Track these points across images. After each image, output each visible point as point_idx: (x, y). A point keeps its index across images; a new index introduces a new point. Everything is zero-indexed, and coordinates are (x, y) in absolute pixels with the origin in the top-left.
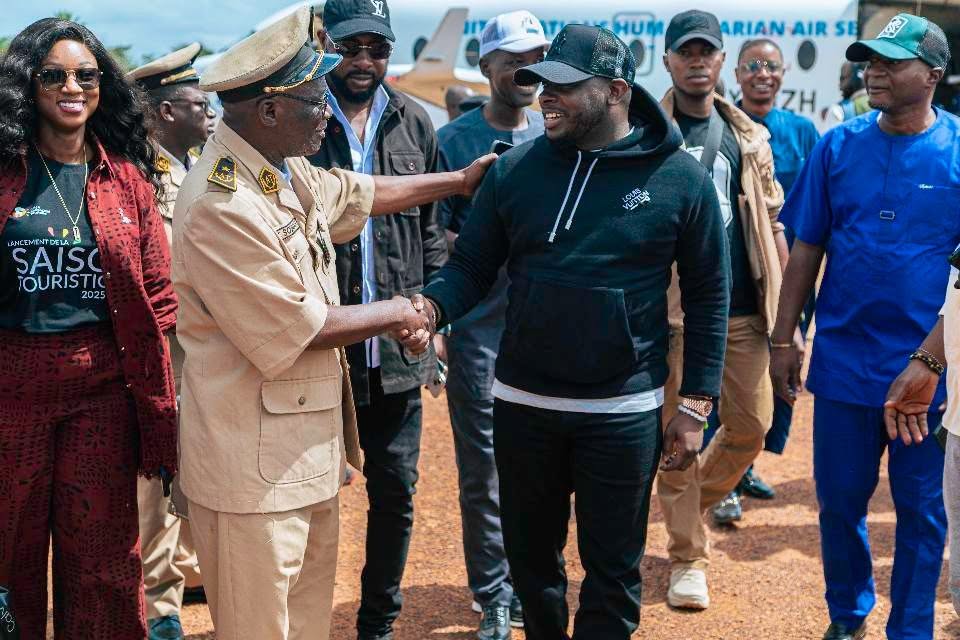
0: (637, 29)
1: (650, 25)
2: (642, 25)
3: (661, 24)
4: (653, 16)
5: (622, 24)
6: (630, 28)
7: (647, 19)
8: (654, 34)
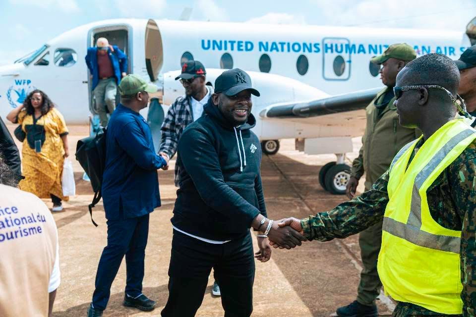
0: (339, 49)
1: (347, 46)
2: (342, 46)
3: (354, 46)
4: (348, 41)
5: (329, 46)
6: (334, 48)
7: (345, 42)
8: (350, 53)
